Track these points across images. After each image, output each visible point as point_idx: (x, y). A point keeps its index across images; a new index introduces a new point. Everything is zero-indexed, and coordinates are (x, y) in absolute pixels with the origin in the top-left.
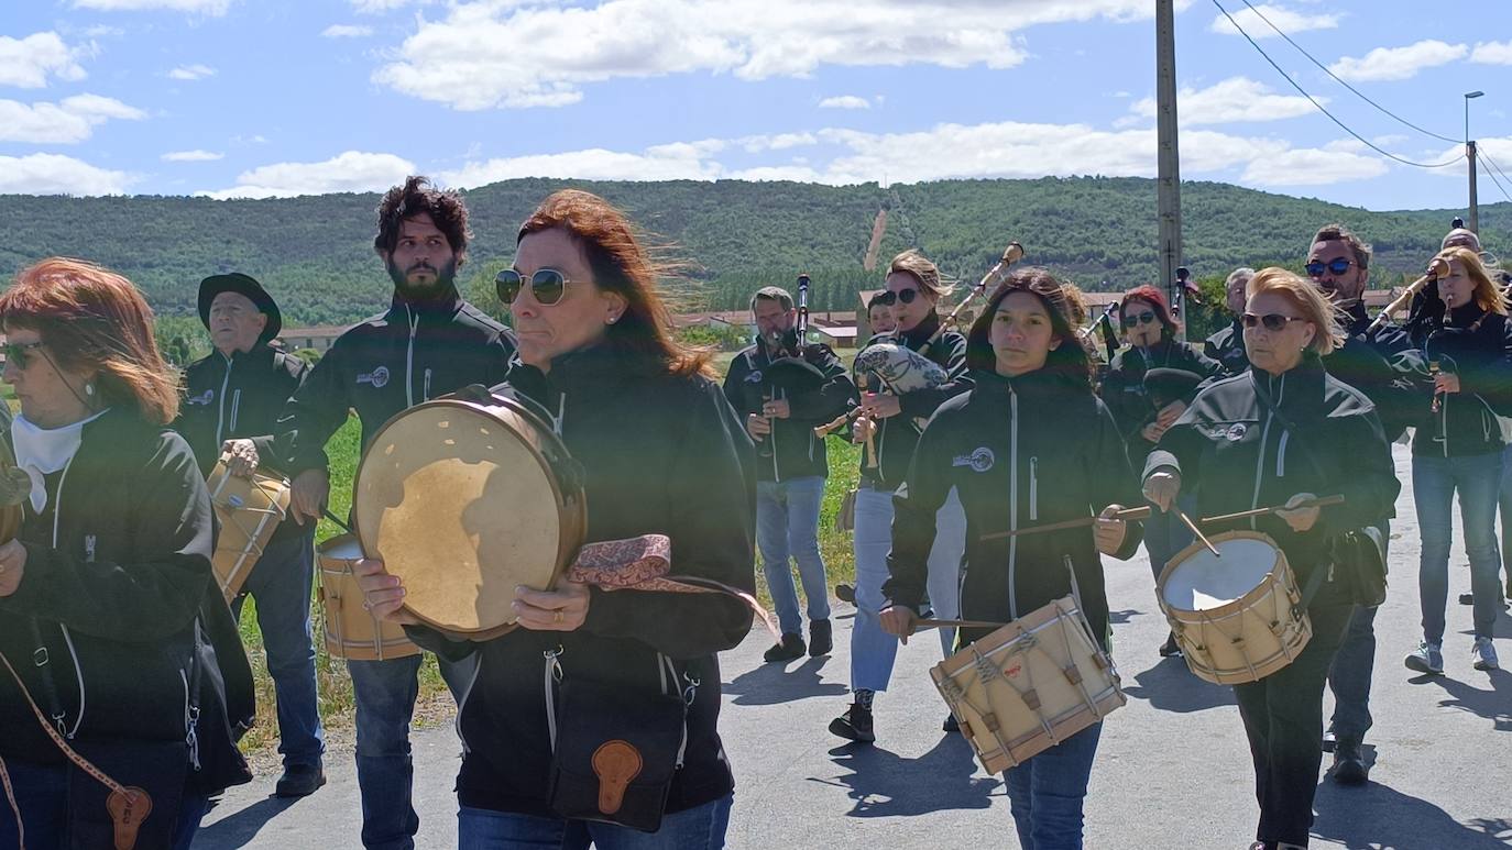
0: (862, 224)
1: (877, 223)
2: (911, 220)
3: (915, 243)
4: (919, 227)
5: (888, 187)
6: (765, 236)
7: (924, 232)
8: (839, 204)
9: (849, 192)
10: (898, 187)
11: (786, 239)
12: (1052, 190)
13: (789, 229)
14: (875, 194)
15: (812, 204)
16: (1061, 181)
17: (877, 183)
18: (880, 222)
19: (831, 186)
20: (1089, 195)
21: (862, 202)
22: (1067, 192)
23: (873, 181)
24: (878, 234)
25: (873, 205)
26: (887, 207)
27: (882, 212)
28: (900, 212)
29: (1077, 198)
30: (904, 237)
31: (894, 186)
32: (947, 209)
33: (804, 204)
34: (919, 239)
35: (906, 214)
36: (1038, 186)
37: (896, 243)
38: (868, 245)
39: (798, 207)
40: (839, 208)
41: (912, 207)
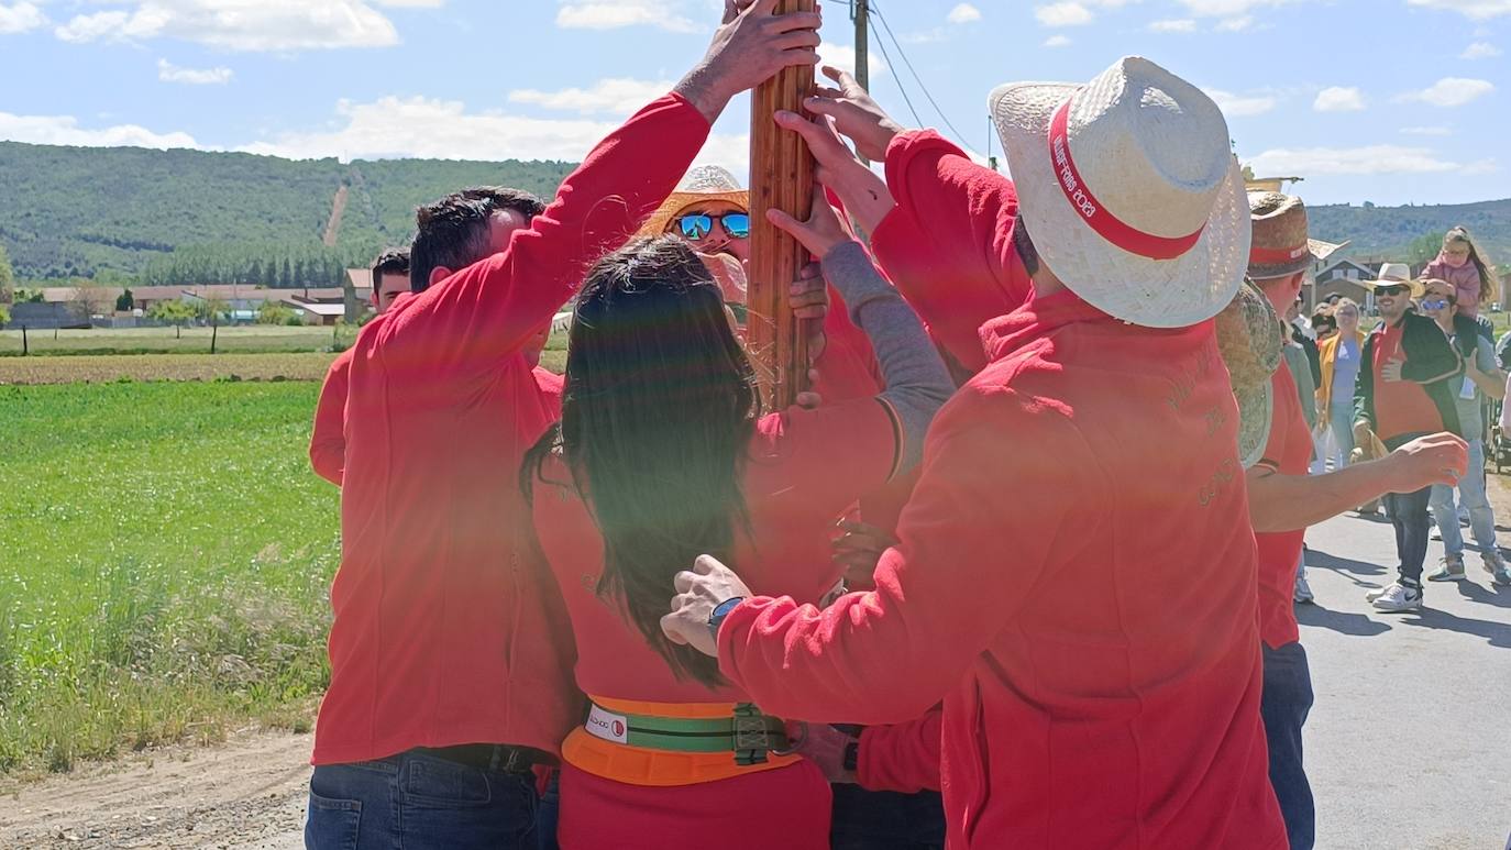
0: (322, 200)
1: (337, 199)
2: (372, 197)
3: (377, 221)
4: (381, 205)
5: (348, 163)
6: (220, 208)
7: (385, 210)
8: (298, 178)
9: (308, 166)
10: (358, 163)
11: (242, 211)
12: (514, 173)
13: (245, 202)
14: (336, 169)
15: (270, 177)
16: (522, 164)
17: (336, 158)
18: (340, 199)
19: (289, 160)
20: (552, 179)
21: (321, 177)
22: (530, 176)
23: (333, 156)
24: (339, 207)
25: (333, 181)
26: (348, 183)
27: (343, 188)
28: (361, 189)
29: (539, 181)
30: (365, 214)
31: (355, 162)
32: (410, 188)
33: (261, 177)
34: (380, 217)
35: (368, 190)
36: (500, 168)
37: (357, 220)
38: (328, 220)
39: (255, 180)
40: (297, 182)
41: (373, 184)
